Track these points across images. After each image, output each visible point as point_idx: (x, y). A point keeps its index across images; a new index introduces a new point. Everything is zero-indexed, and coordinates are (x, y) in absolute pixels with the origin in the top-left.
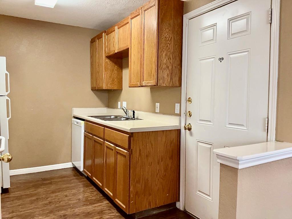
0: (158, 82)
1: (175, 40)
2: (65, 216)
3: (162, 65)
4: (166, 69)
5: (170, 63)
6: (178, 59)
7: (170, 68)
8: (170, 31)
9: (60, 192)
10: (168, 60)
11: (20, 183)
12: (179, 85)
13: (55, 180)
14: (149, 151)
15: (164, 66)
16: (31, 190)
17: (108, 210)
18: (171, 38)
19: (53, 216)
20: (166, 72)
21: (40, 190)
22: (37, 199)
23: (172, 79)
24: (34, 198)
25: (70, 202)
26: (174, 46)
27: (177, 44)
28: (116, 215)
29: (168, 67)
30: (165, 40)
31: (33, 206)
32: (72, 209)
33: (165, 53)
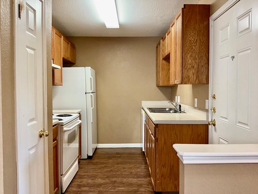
0: (183, 81)
1: (201, 41)
2: (115, 182)
3: (186, 65)
4: (191, 69)
5: (196, 62)
6: (204, 58)
7: (196, 67)
8: (195, 34)
9: (122, 165)
10: (193, 61)
11: (102, 154)
12: (207, 82)
13: (124, 155)
14: (174, 141)
15: (189, 66)
16: (105, 160)
17: (147, 185)
18: (197, 40)
19: (108, 181)
20: (191, 72)
21: (110, 161)
22: (105, 166)
23: (198, 78)
24: (103, 166)
25: (124, 173)
26: (200, 46)
27: (203, 45)
28: (150, 190)
29: (193, 67)
30: (190, 43)
31: (100, 171)
32: (122, 178)
33: (190, 54)
